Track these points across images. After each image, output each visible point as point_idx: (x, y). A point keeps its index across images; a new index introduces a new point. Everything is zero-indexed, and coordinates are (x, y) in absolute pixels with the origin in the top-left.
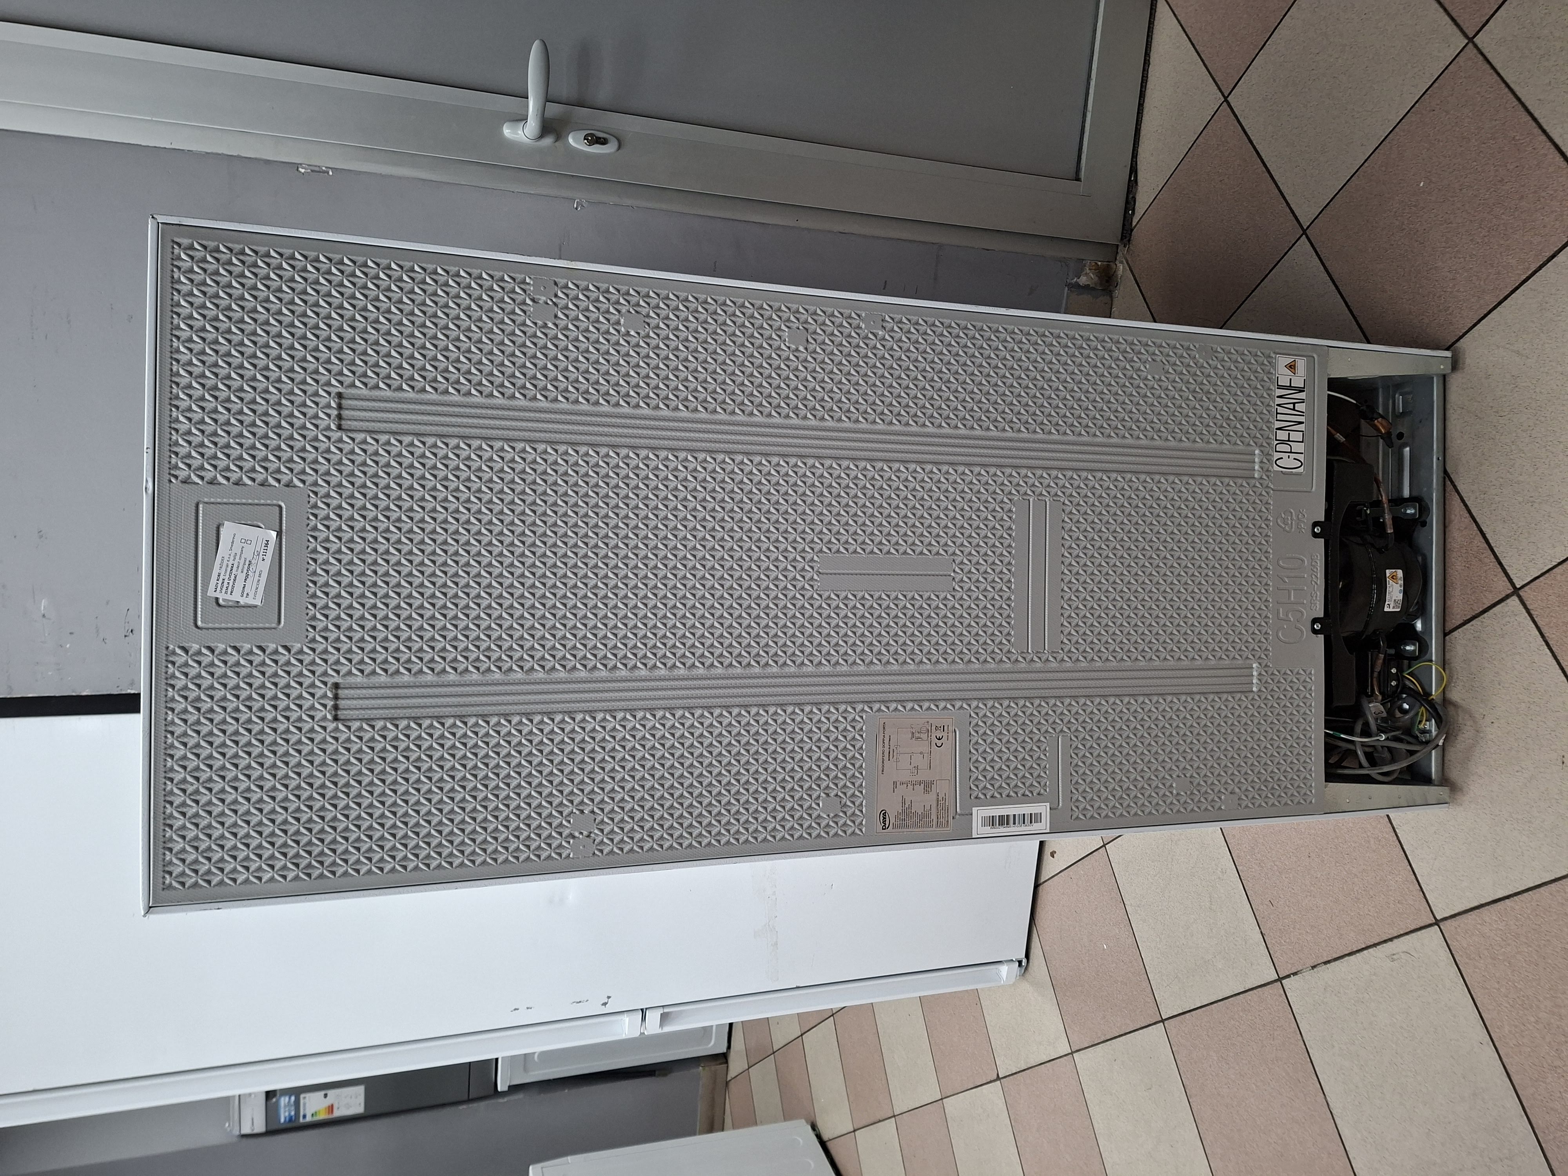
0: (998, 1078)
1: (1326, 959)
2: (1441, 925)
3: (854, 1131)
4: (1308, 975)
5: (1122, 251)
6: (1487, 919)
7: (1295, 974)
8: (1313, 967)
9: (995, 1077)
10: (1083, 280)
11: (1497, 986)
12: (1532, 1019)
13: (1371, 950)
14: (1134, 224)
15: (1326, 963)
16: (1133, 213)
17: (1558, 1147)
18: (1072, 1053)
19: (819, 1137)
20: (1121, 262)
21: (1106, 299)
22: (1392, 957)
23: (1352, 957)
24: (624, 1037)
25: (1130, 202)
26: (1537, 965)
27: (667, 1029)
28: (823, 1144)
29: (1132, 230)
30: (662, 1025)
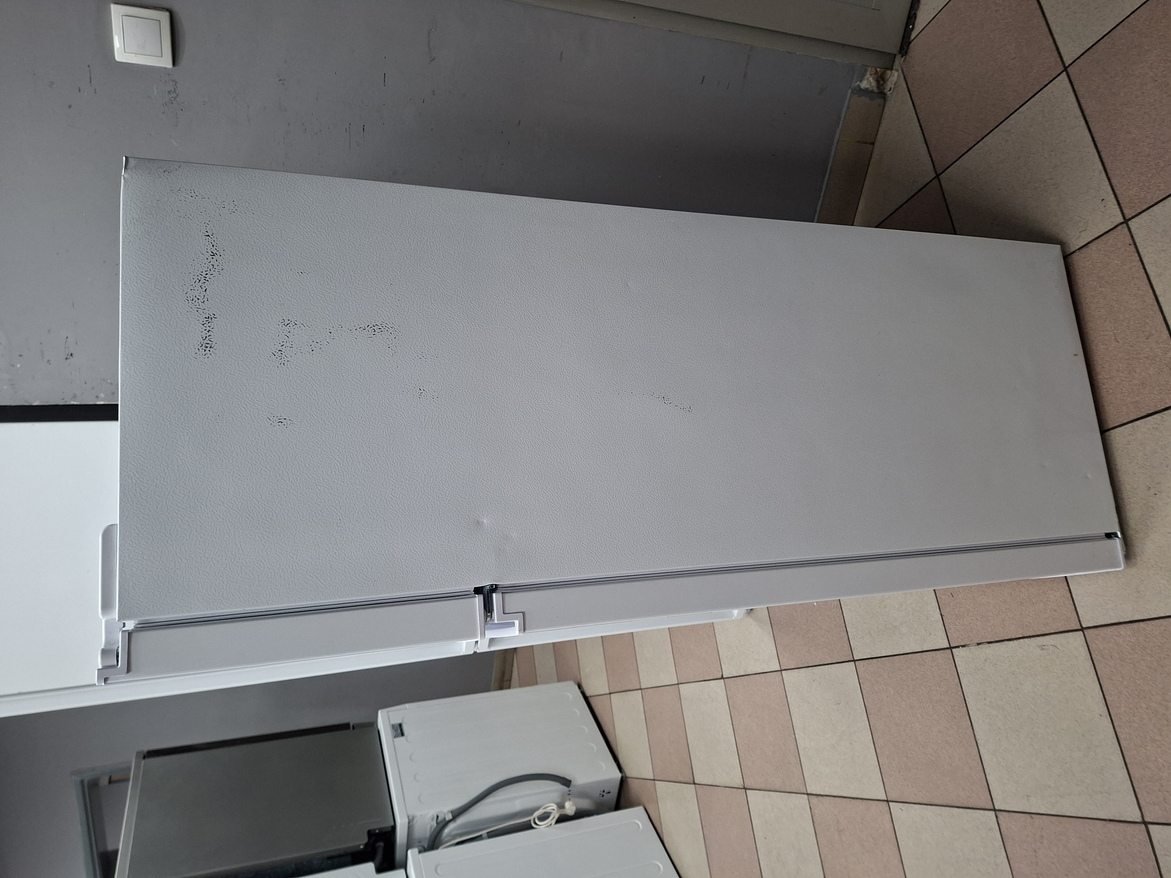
0: (722, 678)
1: (989, 640)
2: (1086, 632)
3: (610, 694)
4: (974, 649)
5: (899, 61)
6: (1122, 633)
7: (963, 646)
8: (978, 644)
9: (720, 676)
10: (864, 85)
11: (1121, 679)
12: (1145, 706)
13: (1026, 640)
14: (912, 37)
15: (989, 643)
16: (913, 28)
17: (1148, 793)
18: (781, 671)
19: (583, 694)
20: (897, 70)
21: (880, 101)
22: (1042, 647)
23: (1011, 643)
24: (462, 654)
25: (911, 18)
26: (1155, 670)
27: (493, 649)
28: (586, 699)
29: (910, 43)
30: (489, 646)
